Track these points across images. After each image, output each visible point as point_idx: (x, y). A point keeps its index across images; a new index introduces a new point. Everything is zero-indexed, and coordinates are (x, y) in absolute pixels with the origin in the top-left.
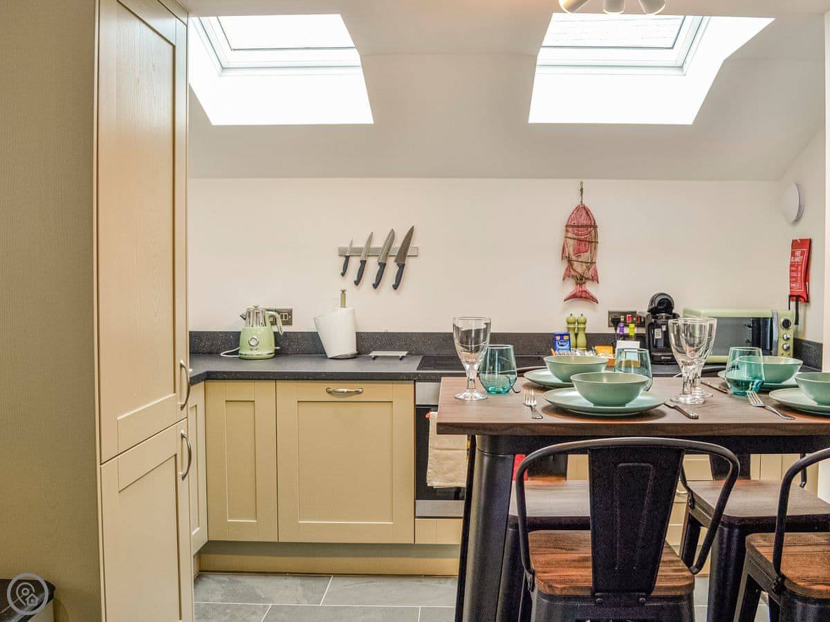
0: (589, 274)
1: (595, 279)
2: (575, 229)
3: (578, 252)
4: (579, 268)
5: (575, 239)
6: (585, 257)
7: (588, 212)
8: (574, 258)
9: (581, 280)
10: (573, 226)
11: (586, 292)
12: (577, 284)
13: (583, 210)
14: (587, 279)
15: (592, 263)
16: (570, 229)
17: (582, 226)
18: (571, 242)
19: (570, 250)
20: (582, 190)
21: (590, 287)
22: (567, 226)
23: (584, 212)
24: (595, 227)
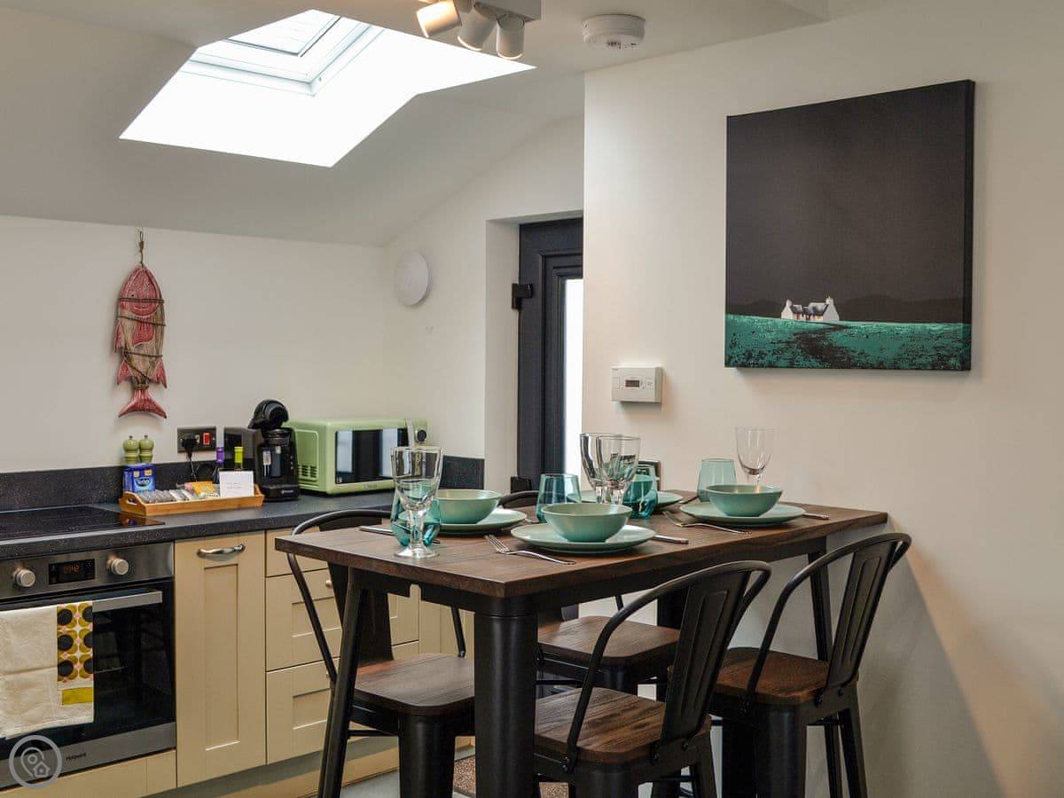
0: (153, 374)
1: (161, 380)
2: (134, 304)
3: (139, 340)
4: (140, 364)
5: (132, 319)
6: (148, 347)
7: (151, 279)
8: (133, 349)
9: (139, 383)
10: (130, 300)
11: (149, 401)
12: (134, 389)
13: (142, 275)
14: (150, 381)
15: (158, 357)
16: (127, 304)
17: (145, 300)
18: (128, 324)
19: (128, 336)
20: (142, 244)
21: (154, 394)
22: (121, 299)
23: (146, 279)
24: (161, 302)
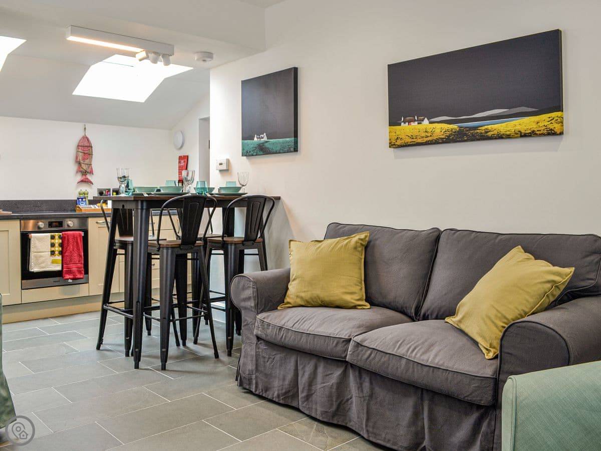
0: (89, 170)
1: (91, 172)
2: (82, 147)
3: (84, 159)
4: (85, 167)
5: (82, 152)
6: (87, 161)
7: (88, 140)
8: (82, 162)
9: (84, 173)
10: (82, 146)
11: (87, 179)
12: (83, 175)
13: (85, 138)
14: (88, 172)
15: (90, 165)
16: (80, 148)
17: (86, 146)
18: (81, 154)
19: (80, 158)
20: (85, 128)
21: (89, 177)
22: (78, 146)
23: (87, 140)
24: (92, 147)
